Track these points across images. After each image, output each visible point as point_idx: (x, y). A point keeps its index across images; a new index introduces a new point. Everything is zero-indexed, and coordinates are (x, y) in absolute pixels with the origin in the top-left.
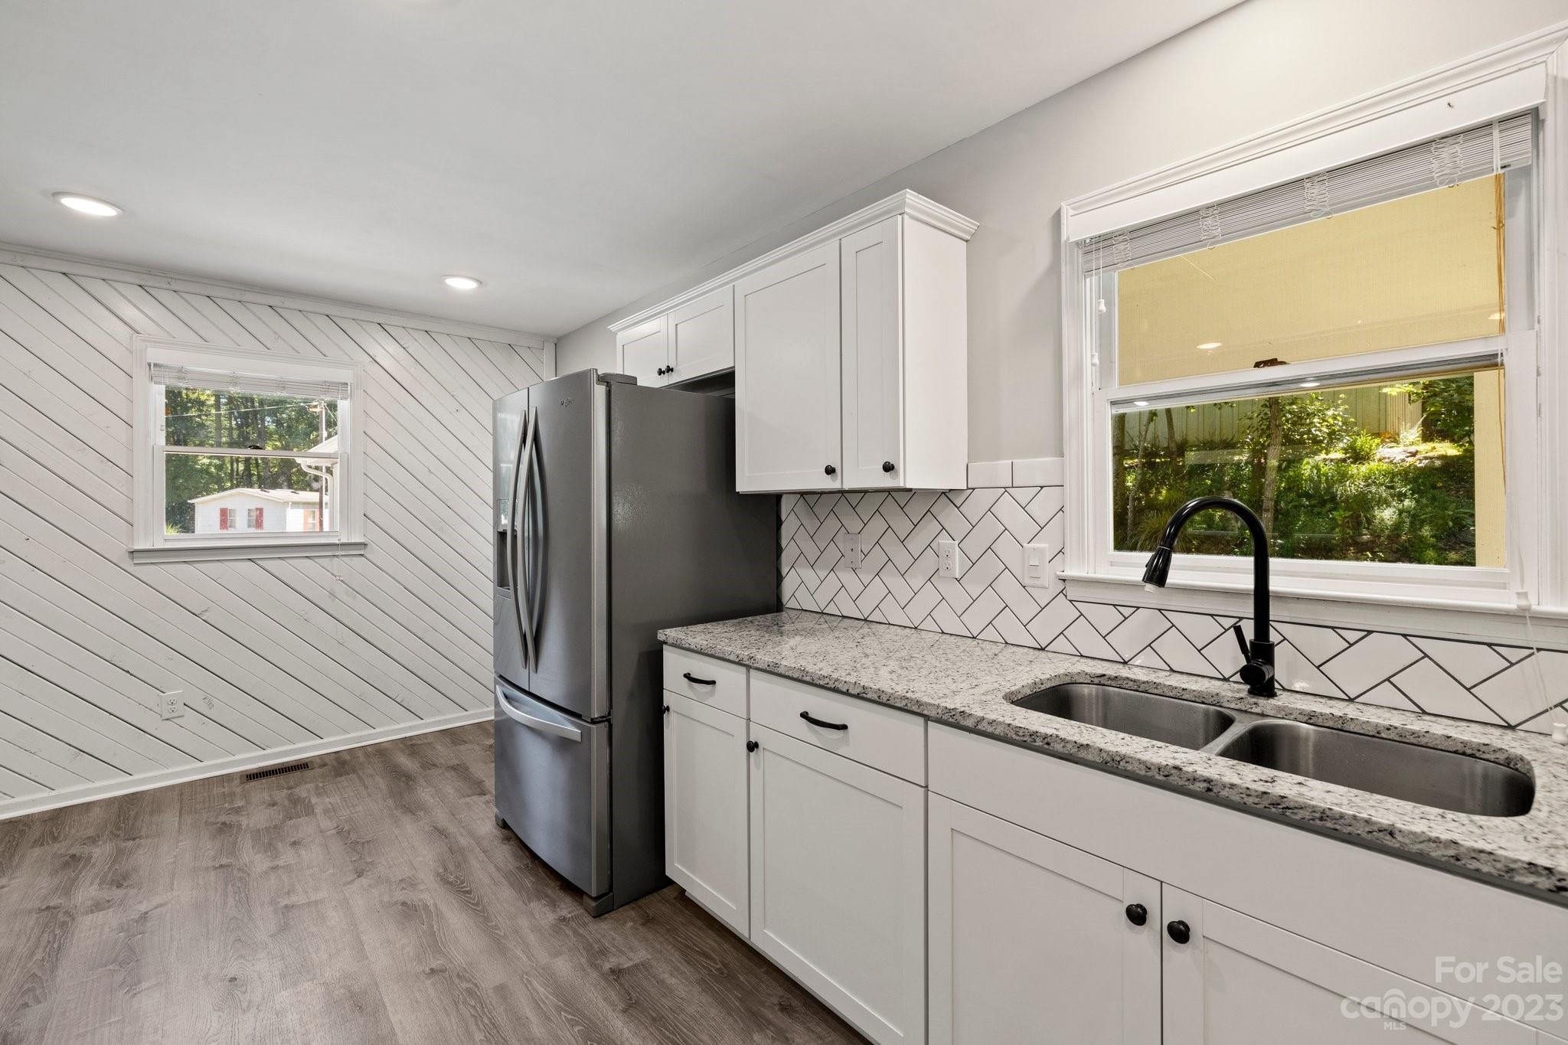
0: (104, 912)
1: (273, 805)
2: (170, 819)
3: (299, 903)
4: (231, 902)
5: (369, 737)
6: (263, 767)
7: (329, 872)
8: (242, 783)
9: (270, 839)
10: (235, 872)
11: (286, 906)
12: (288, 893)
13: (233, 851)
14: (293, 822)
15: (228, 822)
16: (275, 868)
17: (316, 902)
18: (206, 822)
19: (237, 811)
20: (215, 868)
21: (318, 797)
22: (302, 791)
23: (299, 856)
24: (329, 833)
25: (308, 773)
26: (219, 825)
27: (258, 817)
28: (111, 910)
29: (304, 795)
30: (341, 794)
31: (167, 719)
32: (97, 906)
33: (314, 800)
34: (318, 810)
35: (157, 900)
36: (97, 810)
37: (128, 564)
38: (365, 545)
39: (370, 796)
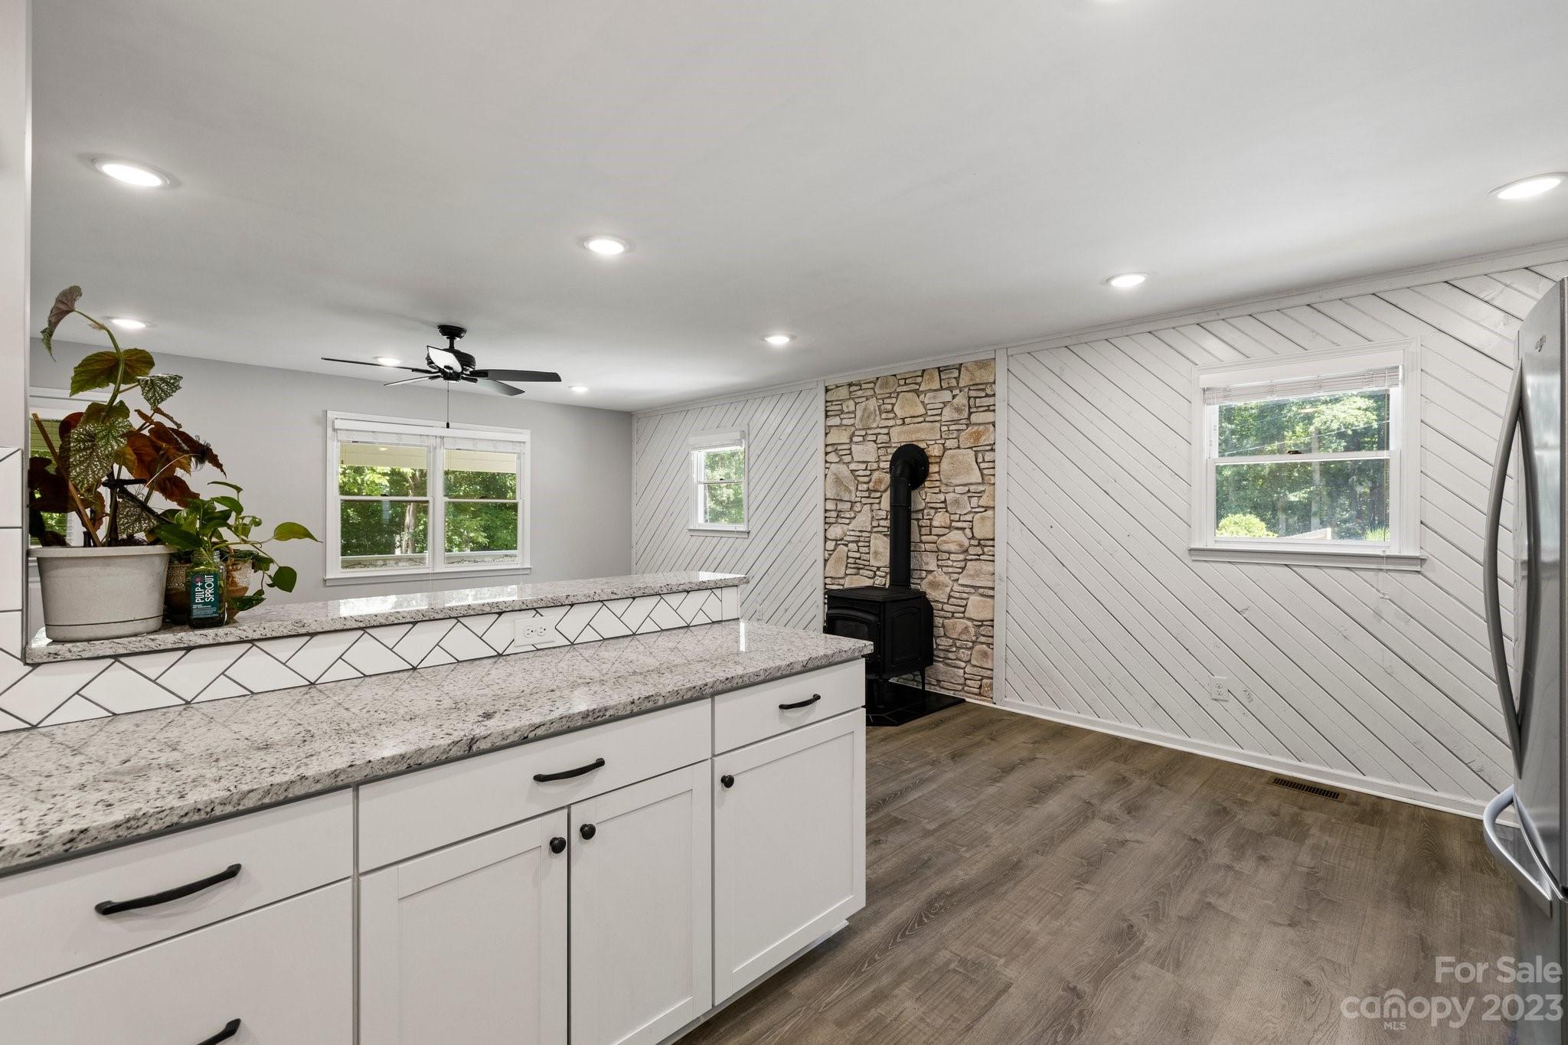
0: (1109, 824)
1: (1274, 815)
2: (1193, 784)
3: (1220, 909)
4: (1177, 873)
5: (1428, 798)
6: (1296, 778)
7: (1267, 902)
8: (1268, 783)
9: (1248, 842)
10: (1200, 850)
11: (1209, 904)
12: (1220, 895)
13: (1211, 833)
14: (1277, 838)
15: (1228, 809)
16: (1229, 868)
17: (1234, 918)
18: (1214, 800)
19: (1242, 804)
20: (1190, 839)
21: (1320, 830)
22: (1309, 817)
23: (1256, 870)
24: (1299, 869)
25: (1332, 804)
26: (1220, 807)
27: (1252, 819)
28: (1113, 825)
29: (1309, 821)
30: (1346, 840)
31: (1215, 700)
32: (1110, 819)
33: (1314, 831)
34: (1309, 842)
35: (1140, 837)
36: (1161, 753)
37: (1188, 560)
38: (1422, 561)
39: (1375, 859)
